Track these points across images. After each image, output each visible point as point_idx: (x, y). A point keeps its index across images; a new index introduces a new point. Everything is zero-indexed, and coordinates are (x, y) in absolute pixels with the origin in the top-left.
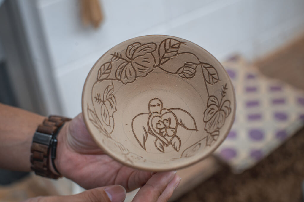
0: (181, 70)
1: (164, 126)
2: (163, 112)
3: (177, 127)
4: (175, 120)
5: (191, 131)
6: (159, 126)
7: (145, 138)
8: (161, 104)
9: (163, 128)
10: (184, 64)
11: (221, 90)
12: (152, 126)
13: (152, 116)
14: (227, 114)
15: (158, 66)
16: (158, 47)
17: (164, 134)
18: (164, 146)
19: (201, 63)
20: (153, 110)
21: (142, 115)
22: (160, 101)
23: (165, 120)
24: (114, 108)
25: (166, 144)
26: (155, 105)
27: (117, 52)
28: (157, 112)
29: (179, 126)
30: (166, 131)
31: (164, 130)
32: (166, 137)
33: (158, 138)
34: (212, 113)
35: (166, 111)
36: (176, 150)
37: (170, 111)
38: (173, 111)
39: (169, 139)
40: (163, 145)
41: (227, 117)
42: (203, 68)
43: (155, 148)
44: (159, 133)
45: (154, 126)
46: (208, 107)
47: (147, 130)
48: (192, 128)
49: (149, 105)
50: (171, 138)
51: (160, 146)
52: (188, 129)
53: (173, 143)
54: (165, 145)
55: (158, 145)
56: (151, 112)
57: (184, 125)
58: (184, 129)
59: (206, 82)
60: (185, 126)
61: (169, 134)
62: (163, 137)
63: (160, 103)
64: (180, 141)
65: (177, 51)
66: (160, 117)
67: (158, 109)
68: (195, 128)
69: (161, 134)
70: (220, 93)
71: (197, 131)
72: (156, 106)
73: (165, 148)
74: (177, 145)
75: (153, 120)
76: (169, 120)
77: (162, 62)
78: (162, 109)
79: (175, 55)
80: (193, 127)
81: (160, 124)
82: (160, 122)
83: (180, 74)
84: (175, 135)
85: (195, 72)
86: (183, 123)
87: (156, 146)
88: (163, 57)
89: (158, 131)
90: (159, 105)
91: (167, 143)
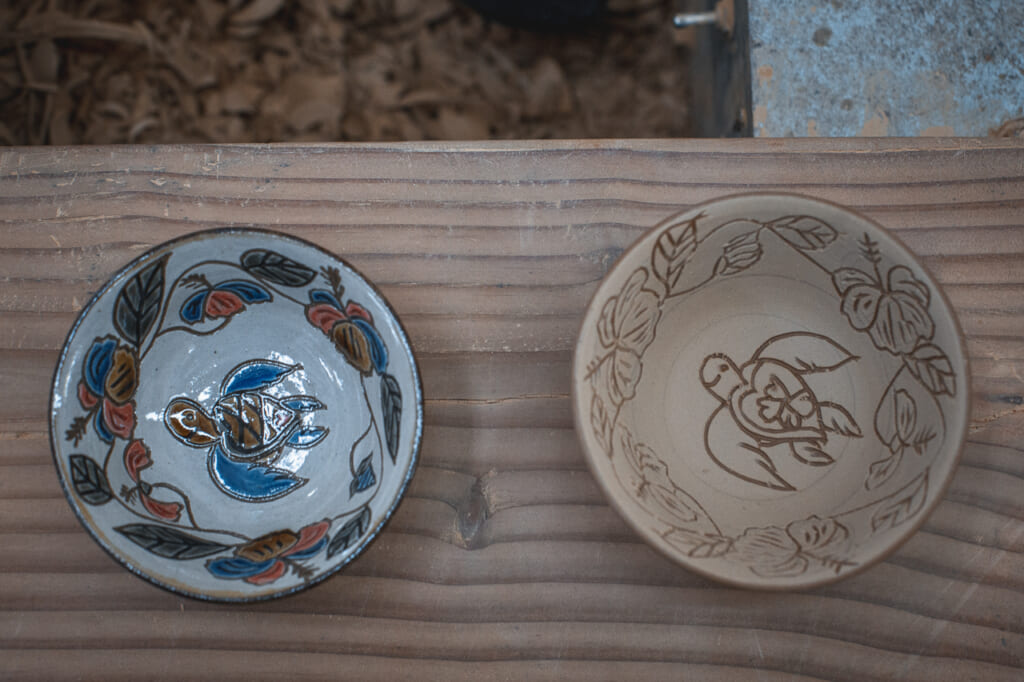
0: (723, 262)
1: (778, 404)
2: (747, 374)
3: (803, 383)
4: (787, 370)
5: (843, 367)
6: (769, 414)
7: (769, 465)
8: (728, 364)
9: (781, 411)
10: (723, 250)
11: (860, 251)
12: (755, 425)
13: (735, 406)
14: (925, 300)
15: (668, 296)
16: (650, 268)
17: (794, 422)
18: (819, 446)
19: (764, 224)
20: (722, 389)
21: (714, 421)
22: (721, 356)
23: (767, 388)
24: (660, 465)
25: (818, 438)
26: (719, 376)
27: (589, 363)
28: (738, 387)
29: (805, 377)
30: (792, 410)
31: (786, 413)
32: (806, 423)
33: (791, 441)
34: (867, 305)
35: (752, 367)
36: (851, 434)
37: (757, 360)
38: (763, 355)
39: (813, 422)
40: (816, 447)
41: (928, 304)
42: (778, 230)
43: (806, 467)
44: (781, 428)
45: (760, 422)
46: (844, 295)
47: (753, 443)
48: (839, 361)
49: (707, 386)
50: (815, 417)
51: (813, 456)
52: (832, 368)
53: (830, 425)
54: (819, 442)
55: (806, 455)
56: (725, 397)
57: (814, 365)
58: (822, 374)
59: (804, 250)
60: (817, 365)
61: (804, 412)
62: (799, 427)
63: (722, 362)
64: (839, 407)
65: (694, 240)
66: (754, 391)
67: (730, 378)
68: (846, 357)
69: (787, 426)
70: (862, 257)
71: (860, 360)
72: (722, 374)
73: (826, 449)
74: (843, 421)
75: (746, 412)
76: (775, 381)
77: (671, 283)
78: (739, 371)
79: (694, 250)
80: (839, 357)
81: (767, 407)
82: (764, 403)
83: (724, 270)
84: (817, 406)
85: (760, 245)
86: (810, 364)
87: (805, 461)
88: (669, 273)
89: (776, 425)
90: (724, 368)
91: (819, 436)
